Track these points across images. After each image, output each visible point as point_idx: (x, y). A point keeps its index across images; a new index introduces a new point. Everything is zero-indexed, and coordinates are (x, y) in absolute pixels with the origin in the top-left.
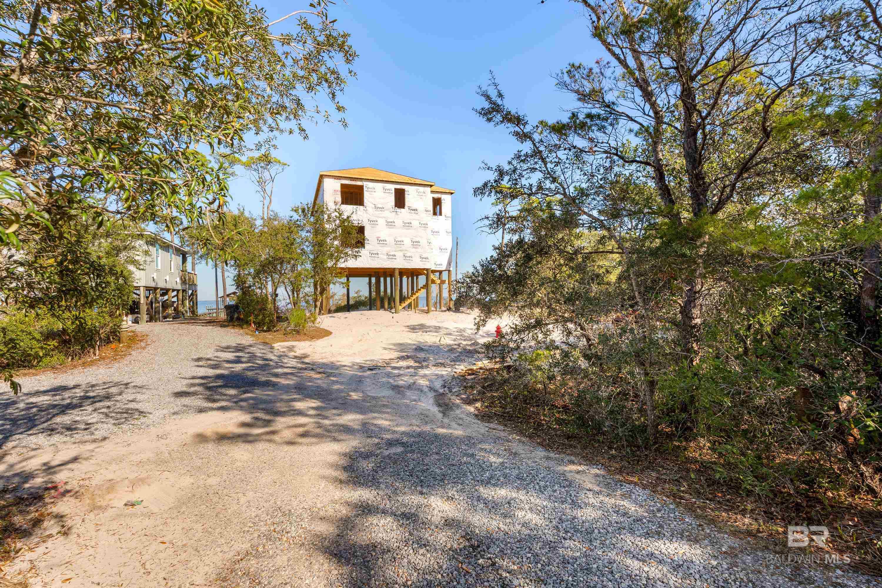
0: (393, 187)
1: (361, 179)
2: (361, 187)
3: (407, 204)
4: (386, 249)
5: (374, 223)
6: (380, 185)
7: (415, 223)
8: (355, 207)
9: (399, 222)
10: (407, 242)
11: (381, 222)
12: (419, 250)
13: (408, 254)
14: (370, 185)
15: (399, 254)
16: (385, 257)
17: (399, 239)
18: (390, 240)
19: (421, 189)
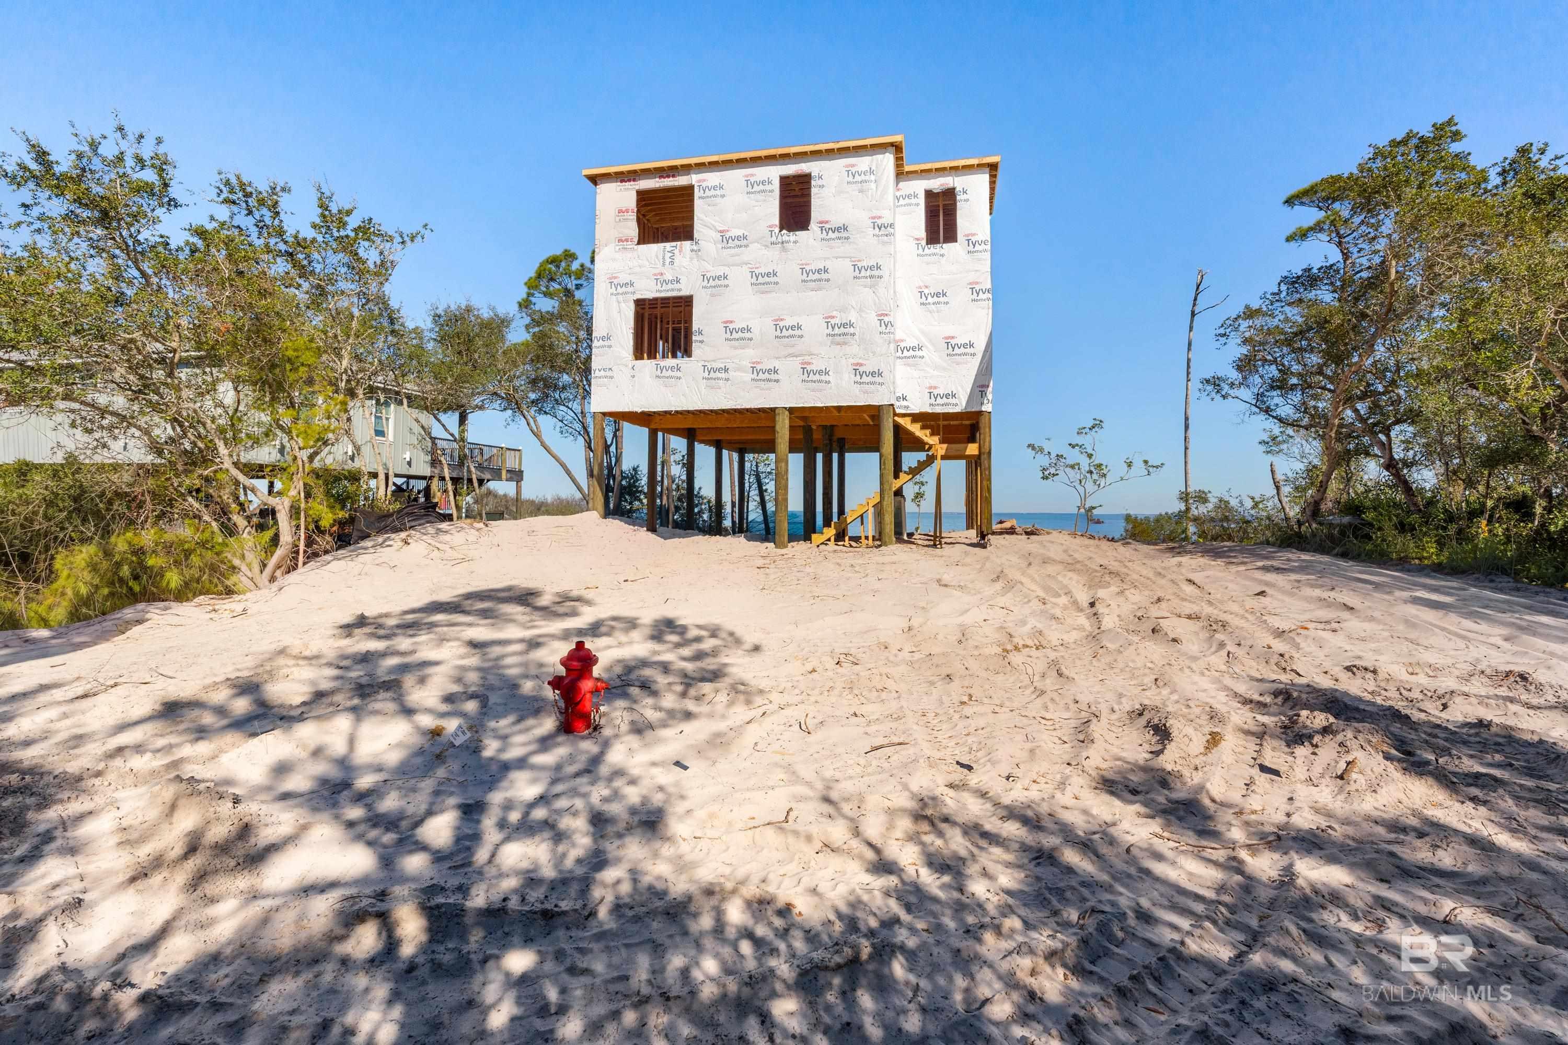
0: (774, 173)
1: (687, 169)
2: (688, 191)
3: (816, 213)
4: (749, 354)
5: (717, 282)
6: (737, 176)
7: (841, 268)
8: (668, 246)
9: (789, 271)
10: (814, 326)
11: (739, 277)
12: (853, 349)
13: (817, 365)
14: (712, 178)
15: (789, 368)
16: (748, 376)
17: (789, 322)
18: (761, 327)
19: (863, 162)
